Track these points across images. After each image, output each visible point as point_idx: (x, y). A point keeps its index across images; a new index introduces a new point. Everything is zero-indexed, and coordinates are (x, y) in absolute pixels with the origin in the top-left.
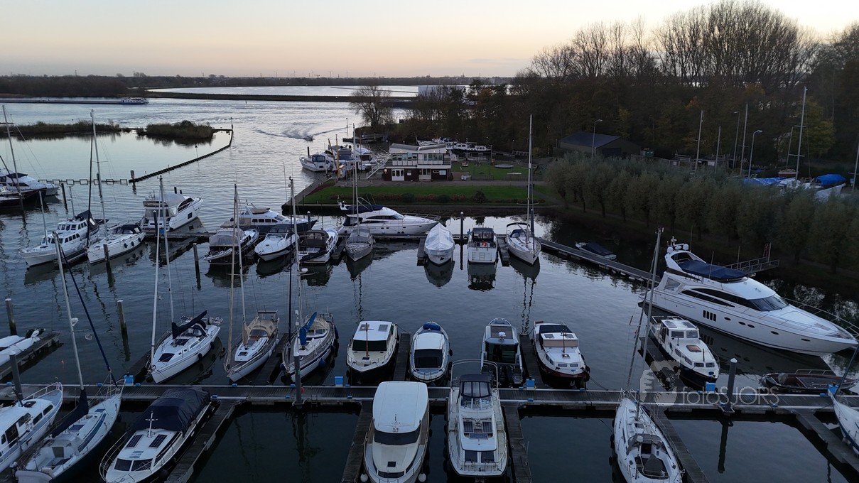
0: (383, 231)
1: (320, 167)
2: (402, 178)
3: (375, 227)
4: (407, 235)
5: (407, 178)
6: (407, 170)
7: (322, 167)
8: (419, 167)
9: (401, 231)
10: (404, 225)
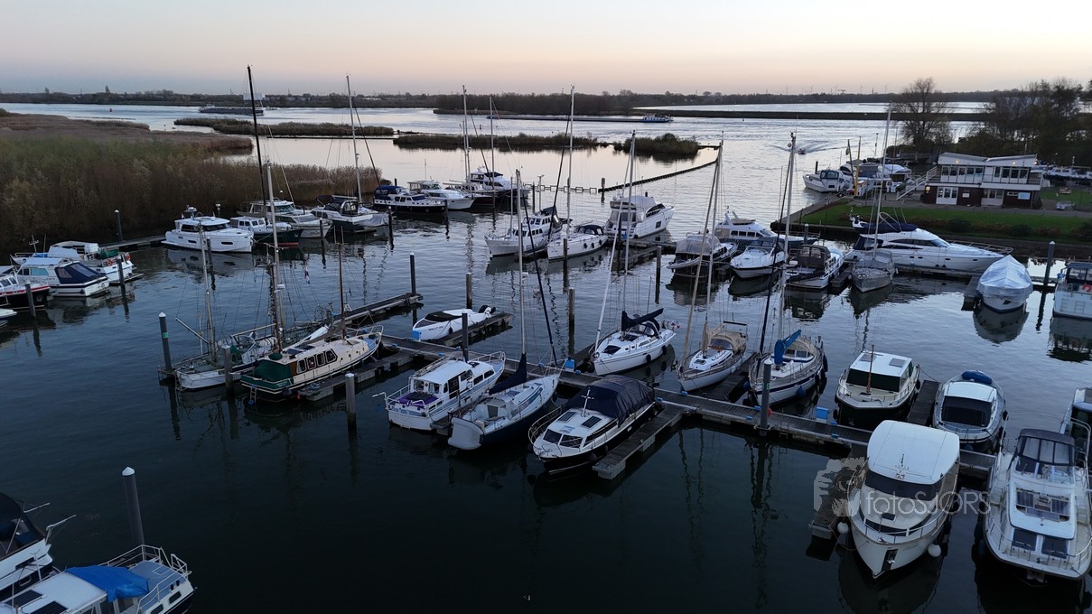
0: (912, 261)
1: (830, 187)
2: (953, 201)
3: (900, 255)
4: (950, 270)
5: (961, 201)
6: (962, 190)
7: (833, 186)
8: (983, 186)
9: (941, 264)
10: (948, 255)
